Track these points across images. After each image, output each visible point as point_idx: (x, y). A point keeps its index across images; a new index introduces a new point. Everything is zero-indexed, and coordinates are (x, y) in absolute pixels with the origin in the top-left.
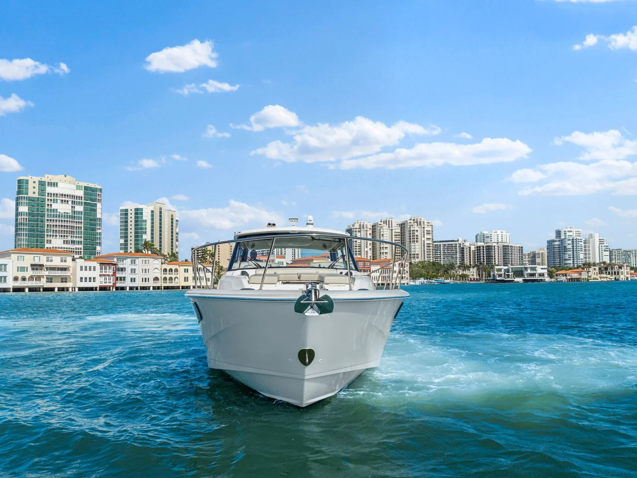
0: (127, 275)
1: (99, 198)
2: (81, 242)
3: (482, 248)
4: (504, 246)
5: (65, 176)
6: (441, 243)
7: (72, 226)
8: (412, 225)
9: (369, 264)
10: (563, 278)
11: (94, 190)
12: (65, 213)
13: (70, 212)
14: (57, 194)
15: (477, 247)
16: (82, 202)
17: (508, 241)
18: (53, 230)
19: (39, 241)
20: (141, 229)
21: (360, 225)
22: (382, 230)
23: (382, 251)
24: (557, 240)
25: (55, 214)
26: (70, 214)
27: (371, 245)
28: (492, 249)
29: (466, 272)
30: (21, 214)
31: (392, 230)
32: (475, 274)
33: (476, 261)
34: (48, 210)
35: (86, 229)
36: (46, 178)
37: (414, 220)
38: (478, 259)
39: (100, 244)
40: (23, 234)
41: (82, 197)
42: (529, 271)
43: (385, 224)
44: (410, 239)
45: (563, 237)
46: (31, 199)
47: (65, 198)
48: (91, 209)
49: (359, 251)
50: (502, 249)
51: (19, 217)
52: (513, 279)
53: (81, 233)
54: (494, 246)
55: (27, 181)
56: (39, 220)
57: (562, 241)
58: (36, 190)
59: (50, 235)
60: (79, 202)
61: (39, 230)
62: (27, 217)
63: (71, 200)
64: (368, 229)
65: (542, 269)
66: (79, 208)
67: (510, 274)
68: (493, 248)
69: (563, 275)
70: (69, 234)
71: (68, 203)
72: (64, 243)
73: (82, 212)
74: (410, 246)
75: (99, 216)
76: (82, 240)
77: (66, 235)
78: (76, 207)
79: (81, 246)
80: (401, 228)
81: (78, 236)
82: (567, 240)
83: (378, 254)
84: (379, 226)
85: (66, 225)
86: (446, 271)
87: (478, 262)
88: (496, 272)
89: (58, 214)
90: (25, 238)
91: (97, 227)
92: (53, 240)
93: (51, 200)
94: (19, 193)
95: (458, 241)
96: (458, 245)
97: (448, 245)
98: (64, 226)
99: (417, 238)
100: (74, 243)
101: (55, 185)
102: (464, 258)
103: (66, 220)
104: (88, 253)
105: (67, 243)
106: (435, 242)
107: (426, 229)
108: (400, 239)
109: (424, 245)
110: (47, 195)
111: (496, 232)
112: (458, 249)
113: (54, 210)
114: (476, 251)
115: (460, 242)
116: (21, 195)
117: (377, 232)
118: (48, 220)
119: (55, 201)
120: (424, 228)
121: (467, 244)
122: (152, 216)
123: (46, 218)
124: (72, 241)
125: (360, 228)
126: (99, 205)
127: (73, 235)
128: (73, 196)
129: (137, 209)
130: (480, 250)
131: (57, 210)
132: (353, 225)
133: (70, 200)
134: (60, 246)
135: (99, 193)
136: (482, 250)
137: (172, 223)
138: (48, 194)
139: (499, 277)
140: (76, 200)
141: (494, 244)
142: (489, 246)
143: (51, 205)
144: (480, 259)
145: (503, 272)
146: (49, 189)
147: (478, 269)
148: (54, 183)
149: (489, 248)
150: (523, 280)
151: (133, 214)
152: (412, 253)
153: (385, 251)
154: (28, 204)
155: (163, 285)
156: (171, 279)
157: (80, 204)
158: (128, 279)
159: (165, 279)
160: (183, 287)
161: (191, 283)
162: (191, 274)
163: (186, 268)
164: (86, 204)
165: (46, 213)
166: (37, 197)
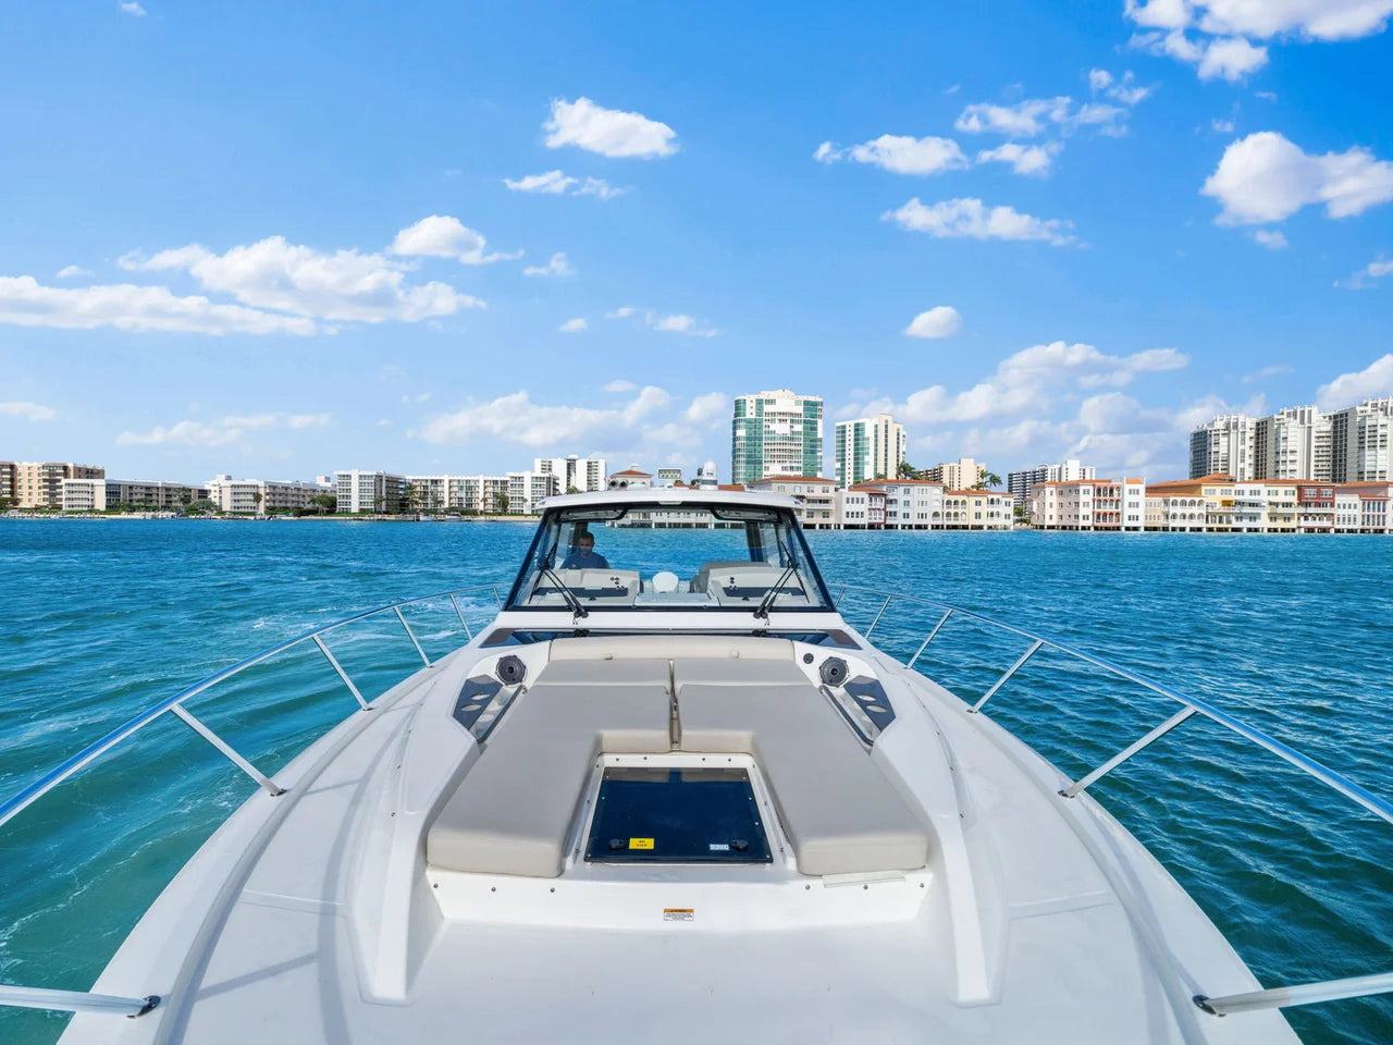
0: (900, 509)
7: (791, 450)
8: (1371, 415)
9: (1329, 493)
11: (815, 404)
12: (783, 434)
13: (789, 432)
14: (774, 413)
16: (801, 420)
18: (771, 456)
21: (1228, 424)
22: (1282, 430)
25: (773, 436)
26: (789, 435)
30: (739, 439)
31: (1309, 427)
34: (765, 432)
35: (805, 452)
36: (764, 395)
40: (741, 460)
41: (801, 414)
43: (1293, 418)
44: (1362, 443)
46: (749, 422)
47: (783, 416)
48: (811, 427)
51: (737, 443)
53: (801, 457)
55: (745, 400)
56: (757, 444)
58: (754, 411)
59: (768, 461)
60: (798, 420)
61: (757, 456)
62: (745, 442)
63: (790, 418)
64: (1247, 430)
66: (799, 428)
71: (786, 423)
72: (783, 470)
75: (820, 436)
76: (802, 465)
77: (784, 460)
78: (795, 426)
80: (1335, 423)
81: (797, 460)
85: (784, 448)
89: (776, 436)
90: (742, 465)
92: (771, 466)
93: (768, 420)
94: (736, 415)
98: (783, 450)
99: (1382, 441)
100: (793, 469)
101: (772, 402)
103: (785, 442)
110: (764, 414)
113: (772, 431)
116: (738, 418)
118: (766, 444)
119: (773, 421)
122: (876, 431)
123: (764, 442)
124: (790, 467)
125: (1227, 428)
127: (791, 460)
128: (792, 414)
129: (857, 425)
131: (775, 432)
133: (788, 418)
138: (766, 413)
140: (794, 419)
143: (769, 426)
148: (772, 400)
151: (853, 431)
154: (745, 427)
155: (946, 523)
156: (956, 514)
157: (798, 422)
158: (900, 515)
159: (948, 514)
160: (974, 527)
161: (985, 521)
162: (985, 509)
163: (978, 499)
164: (806, 422)
165: (764, 436)
166: (755, 418)
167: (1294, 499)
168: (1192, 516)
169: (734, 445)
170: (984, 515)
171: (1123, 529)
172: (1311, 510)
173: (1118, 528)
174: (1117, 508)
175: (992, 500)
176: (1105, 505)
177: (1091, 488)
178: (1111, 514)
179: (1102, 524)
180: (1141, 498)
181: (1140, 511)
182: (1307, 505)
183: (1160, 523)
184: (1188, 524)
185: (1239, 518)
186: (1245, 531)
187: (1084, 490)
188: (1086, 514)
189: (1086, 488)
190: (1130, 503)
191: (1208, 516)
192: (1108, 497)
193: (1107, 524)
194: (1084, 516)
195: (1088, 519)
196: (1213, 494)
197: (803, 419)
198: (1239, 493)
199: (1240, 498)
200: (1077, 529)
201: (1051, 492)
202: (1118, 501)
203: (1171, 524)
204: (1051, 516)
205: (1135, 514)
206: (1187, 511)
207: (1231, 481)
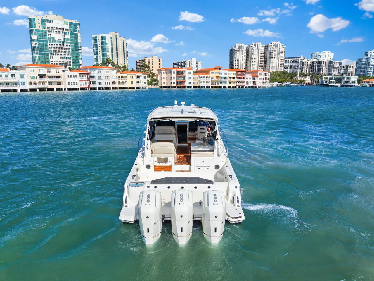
0: (96, 80)
1: (79, 30)
2: (70, 58)
3: (315, 63)
4: (329, 62)
5: (57, 16)
6: (289, 59)
7: (64, 48)
8: (272, 47)
9: (244, 74)
10: (367, 84)
11: (75, 24)
12: (59, 40)
13: (62, 39)
14: (53, 27)
15: (312, 62)
16: (68, 33)
17: (332, 59)
18: (53, 51)
19: (46, 57)
20: (105, 49)
21: (239, 47)
22: (252, 50)
23: (252, 64)
24: (364, 58)
25: (53, 40)
26: (62, 40)
27: (245, 60)
28: (321, 64)
29: (304, 79)
30: (33, 40)
31: (259, 50)
32: (309, 79)
33: (311, 71)
34: (49, 38)
35: (72, 50)
36: (46, 17)
37: (273, 44)
38: (312, 70)
39: (81, 59)
40: (36, 53)
41: (68, 29)
42: (346, 79)
43: (255, 46)
44: (270, 56)
45: (369, 56)
46: (38, 31)
47: (58, 30)
48: (74, 37)
49: (237, 64)
50: (328, 64)
51: (33, 43)
52: (334, 84)
53: (70, 52)
54: (323, 62)
55: (34, 19)
56: (45, 44)
57: (368, 59)
58: (40, 25)
59: (52, 54)
60: (67, 32)
61: (45, 51)
62: (37, 42)
63: (62, 31)
64: (244, 50)
65: (354, 78)
66: (67, 37)
67: (333, 81)
68: (323, 63)
69: (367, 82)
70: (63, 53)
71: (60, 33)
72: (60, 59)
73: (69, 39)
74: (270, 61)
75: (79, 41)
76: (71, 56)
77: (61, 53)
78: (65, 35)
79: (71, 60)
80: (265, 49)
81: (68, 54)
82: (371, 58)
83: (249, 66)
84: (251, 47)
85: (60, 47)
86: (292, 78)
87: (311, 72)
88: (324, 80)
89: (55, 40)
90: (37, 55)
91: (79, 48)
92: (54, 56)
93: (50, 31)
94: (30, 27)
95: (300, 58)
96: (300, 60)
97: (293, 60)
98: (60, 48)
99: (274, 56)
100: (66, 58)
102: (303, 69)
103: (60, 44)
104: (75, 65)
105: (62, 59)
106: (285, 58)
107: (280, 50)
108: (264, 56)
109: (279, 60)
111: (325, 52)
112: (299, 63)
113: (52, 37)
114: (311, 65)
115: (301, 58)
116: (32, 29)
117: (250, 51)
118: (49, 44)
119: (52, 32)
120: (279, 49)
121: (306, 60)
122: (112, 40)
123: (48, 43)
124: (65, 57)
125: (239, 49)
126: (79, 35)
127: (65, 54)
128: (63, 29)
129: (102, 37)
130: (314, 64)
131: (54, 38)
132: (235, 47)
133: (61, 31)
134: (58, 61)
135: (78, 27)
136: (315, 64)
137: (124, 45)
138: (48, 27)
139: (325, 83)
140: (65, 31)
141: (323, 61)
142: (320, 62)
143: (50, 35)
144: (313, 70)
145: (328, 80)
146: (48, 24)
147: (311, 76)
148: (50, 20)
149: (320, 63)
150: (341, 85)
151: (100, 39)
152: (271, 65)
153: (254, 64)
154: (37, 34)
155: (118, 86)
156: (123, 82)
157: (68, 34)
158: (97, 83)
159: (119, 82)
160: (130, 88)
161: (135, 85)
162: (135, 80)
163: (132, 75)
164: (71, 34)
165: (48, 40)
166: (42, 29)
167: (235, 76)
168: (207, 82)
169: (31, 44)
170: (134, 83)
171: (186, 87)
172: (240, 80)
173: (185, 87)
174: (184, 79)
175: (138, 76)
176: (180, 78)
177: (175, 71)
178: (182, 81)
179: (179, 85)
180: (192, 75)
181: (191, 81)
182: (239, 78)
183: (197, 85)
184: (206, 85)
185: (221, 83)
186: (222, 87)
187: (173, 72)
188: (174, 82)
189: (174, 71)
190: (188, 77)
191: (212, 82)
192: (181, 75)
193: (181, 86)
194: (173, 82)
195: (175, 84)
196: (213, 74)
197: (69, 32)
198: (221, 73)
199: (221, 76)
200: (171, 88)
201: (164, 72)
202: (184, 76)
203: (201, 85)
204: (164, 82)
205: (190, 82)
206: (206, 80)
207: (220, 69)
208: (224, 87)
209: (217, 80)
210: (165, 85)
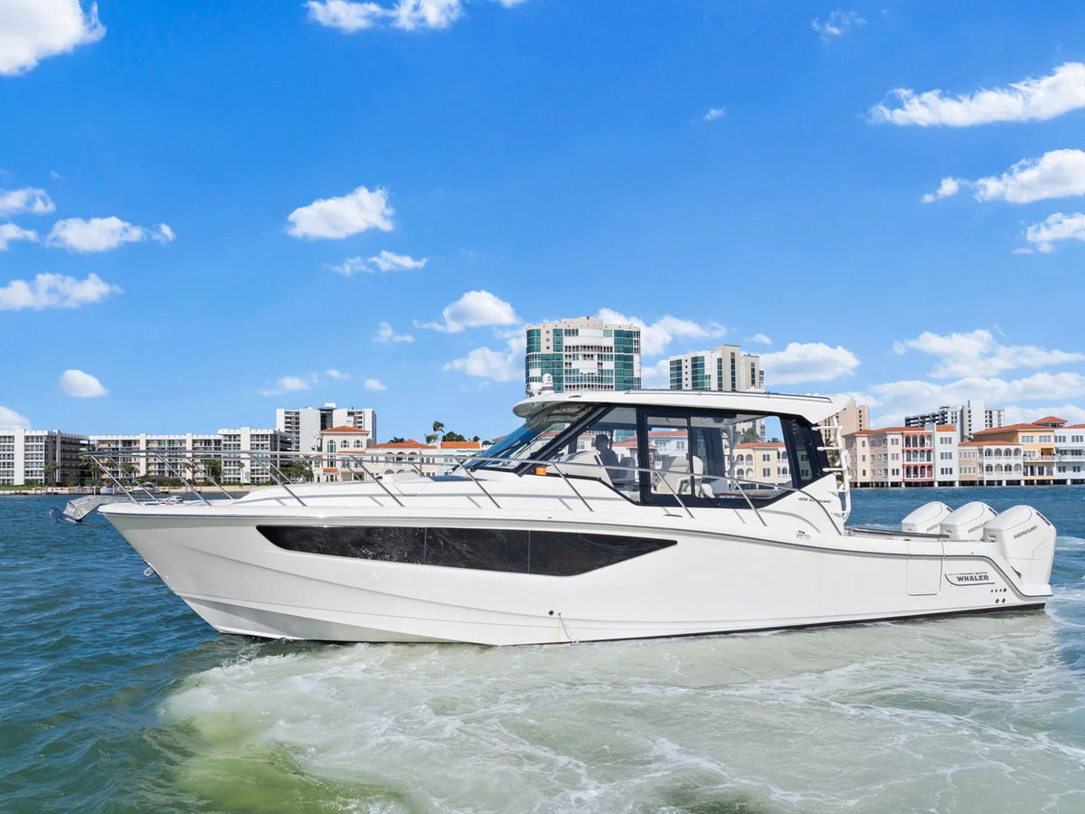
1: (636, 347)
5: (588, 318)
11: (629, 334)
12: (589, 373)
13: (596, 371)
14: (577, 347)
16: (612, 355)
25: (576, 376)
26: (598, 375)
30: (533, 380)
34: (566, 370)
36: (564, 324)
41: (611, 348)
46: (545, 358)
47: (589, 351)
48: (625, 365)
55: (539, 331)
58: (551, 344)
60: (608, 355)
63: (597, 353)
66: (609, 365)
71: (592, 359)
73: (612, 370)
75: (636, 375)
78: (604, 363)
89: (581, 375)
93: (570, 356)
94: (529, 350)
101: (574, 332)
103: (591, 384)
110: (564, 349)
113: (574, 370)
116: (531, 353)
118: (567, 386)
119: (575, 357)
122: (720, 367)
123: (565, 384)
126: (636, 358)
128: (599, 348)
129: (695, 359)
131: (578, 370)
133: (595, 353)
135: (636, 339)
137: (753, 376)
138: (566, 347)
140: (603, 353)
143: (570, 364)
146: (568, 341)
148: (573, 330)
151: (690, 367)
154: (541, 365)
156: (741, 472)
157: (609, 358)
161: (775, 479)
163: (766, 453)
164: (618, 358)
165: (564, 376)
166: (552, 353)
168: (1008, 468)
170: (774, 472)
171: (936, 484)
173: (931, 484)
174: (929, 459)
176: (915, 456)
177: (900, 437)
178: (923, 467)
179: (912, 479)
180: (954, 448)
181: (953, 463)
183: (976, 476)
184: (1005, 477)
185: (1062, 468)
186: (1069, 483)
187: (893, 440)
188: (895, 468)
189: (895, 437)
190: (942, 454)
191: (1026, 467)
192: (919, 448)
193: (919, 479)
194: (893, 470)
195: (898, 474)
196: (1032, 441)
197: (614, 353)
198: (1062, 439)
199: (1061, 445)
200: (887, 486)
201: (864, 442)
202: (929, 451)
203: (987, 477)
204: (864, 471)
205: (949, 467)
206: (1003, 461)
207: (1054, 426)
208: (1075, 482)
209: (1047, 459)
210: (867, 479)
